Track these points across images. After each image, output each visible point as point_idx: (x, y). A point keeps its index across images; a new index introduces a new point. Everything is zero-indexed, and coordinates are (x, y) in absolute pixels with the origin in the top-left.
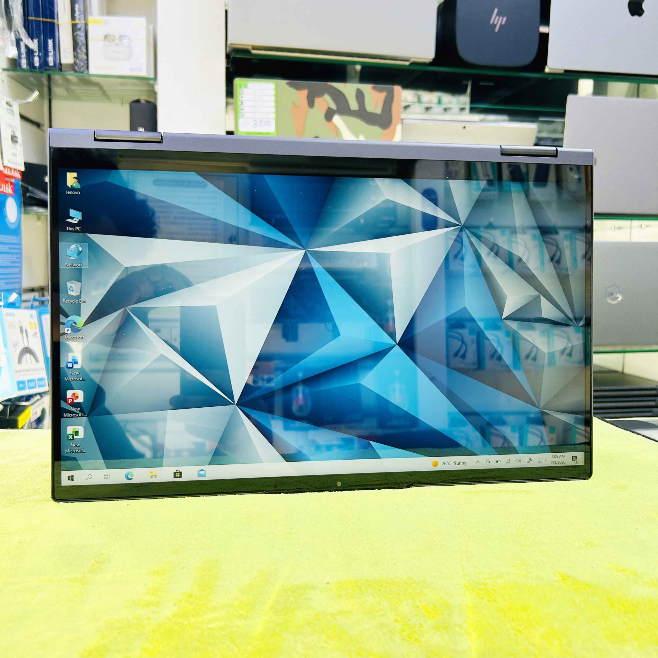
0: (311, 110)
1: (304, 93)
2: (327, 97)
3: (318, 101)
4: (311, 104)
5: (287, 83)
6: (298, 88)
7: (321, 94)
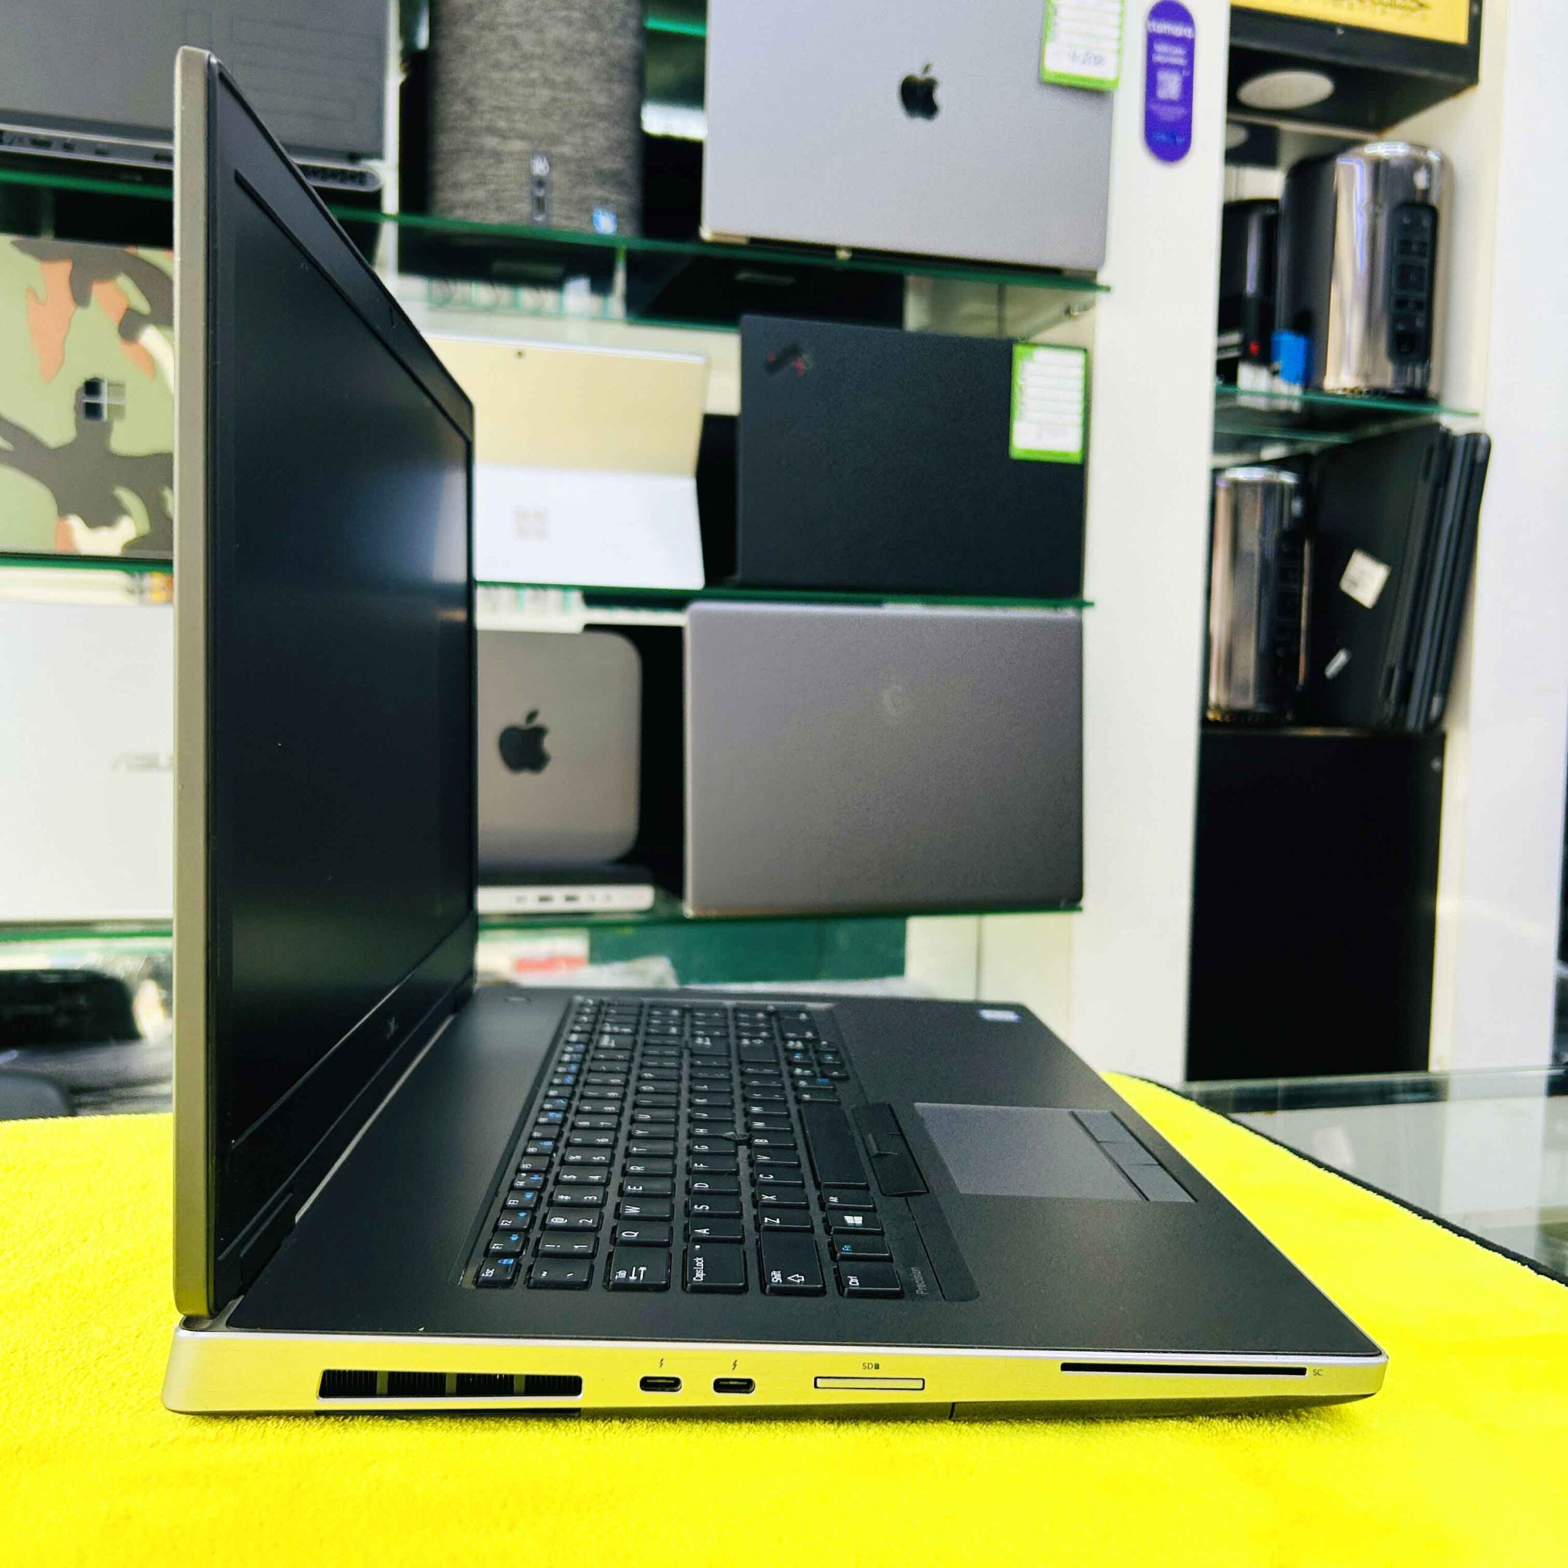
0: (80, 313)
1: (62, 270)
2: (124, 282)
3: (99, 291)
4: (81, 297)
5: (13, 243)
6: (43, 256)
7: (107, 275)
